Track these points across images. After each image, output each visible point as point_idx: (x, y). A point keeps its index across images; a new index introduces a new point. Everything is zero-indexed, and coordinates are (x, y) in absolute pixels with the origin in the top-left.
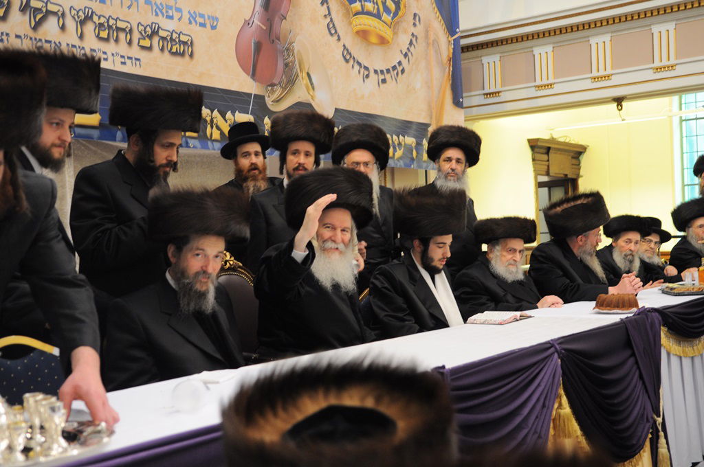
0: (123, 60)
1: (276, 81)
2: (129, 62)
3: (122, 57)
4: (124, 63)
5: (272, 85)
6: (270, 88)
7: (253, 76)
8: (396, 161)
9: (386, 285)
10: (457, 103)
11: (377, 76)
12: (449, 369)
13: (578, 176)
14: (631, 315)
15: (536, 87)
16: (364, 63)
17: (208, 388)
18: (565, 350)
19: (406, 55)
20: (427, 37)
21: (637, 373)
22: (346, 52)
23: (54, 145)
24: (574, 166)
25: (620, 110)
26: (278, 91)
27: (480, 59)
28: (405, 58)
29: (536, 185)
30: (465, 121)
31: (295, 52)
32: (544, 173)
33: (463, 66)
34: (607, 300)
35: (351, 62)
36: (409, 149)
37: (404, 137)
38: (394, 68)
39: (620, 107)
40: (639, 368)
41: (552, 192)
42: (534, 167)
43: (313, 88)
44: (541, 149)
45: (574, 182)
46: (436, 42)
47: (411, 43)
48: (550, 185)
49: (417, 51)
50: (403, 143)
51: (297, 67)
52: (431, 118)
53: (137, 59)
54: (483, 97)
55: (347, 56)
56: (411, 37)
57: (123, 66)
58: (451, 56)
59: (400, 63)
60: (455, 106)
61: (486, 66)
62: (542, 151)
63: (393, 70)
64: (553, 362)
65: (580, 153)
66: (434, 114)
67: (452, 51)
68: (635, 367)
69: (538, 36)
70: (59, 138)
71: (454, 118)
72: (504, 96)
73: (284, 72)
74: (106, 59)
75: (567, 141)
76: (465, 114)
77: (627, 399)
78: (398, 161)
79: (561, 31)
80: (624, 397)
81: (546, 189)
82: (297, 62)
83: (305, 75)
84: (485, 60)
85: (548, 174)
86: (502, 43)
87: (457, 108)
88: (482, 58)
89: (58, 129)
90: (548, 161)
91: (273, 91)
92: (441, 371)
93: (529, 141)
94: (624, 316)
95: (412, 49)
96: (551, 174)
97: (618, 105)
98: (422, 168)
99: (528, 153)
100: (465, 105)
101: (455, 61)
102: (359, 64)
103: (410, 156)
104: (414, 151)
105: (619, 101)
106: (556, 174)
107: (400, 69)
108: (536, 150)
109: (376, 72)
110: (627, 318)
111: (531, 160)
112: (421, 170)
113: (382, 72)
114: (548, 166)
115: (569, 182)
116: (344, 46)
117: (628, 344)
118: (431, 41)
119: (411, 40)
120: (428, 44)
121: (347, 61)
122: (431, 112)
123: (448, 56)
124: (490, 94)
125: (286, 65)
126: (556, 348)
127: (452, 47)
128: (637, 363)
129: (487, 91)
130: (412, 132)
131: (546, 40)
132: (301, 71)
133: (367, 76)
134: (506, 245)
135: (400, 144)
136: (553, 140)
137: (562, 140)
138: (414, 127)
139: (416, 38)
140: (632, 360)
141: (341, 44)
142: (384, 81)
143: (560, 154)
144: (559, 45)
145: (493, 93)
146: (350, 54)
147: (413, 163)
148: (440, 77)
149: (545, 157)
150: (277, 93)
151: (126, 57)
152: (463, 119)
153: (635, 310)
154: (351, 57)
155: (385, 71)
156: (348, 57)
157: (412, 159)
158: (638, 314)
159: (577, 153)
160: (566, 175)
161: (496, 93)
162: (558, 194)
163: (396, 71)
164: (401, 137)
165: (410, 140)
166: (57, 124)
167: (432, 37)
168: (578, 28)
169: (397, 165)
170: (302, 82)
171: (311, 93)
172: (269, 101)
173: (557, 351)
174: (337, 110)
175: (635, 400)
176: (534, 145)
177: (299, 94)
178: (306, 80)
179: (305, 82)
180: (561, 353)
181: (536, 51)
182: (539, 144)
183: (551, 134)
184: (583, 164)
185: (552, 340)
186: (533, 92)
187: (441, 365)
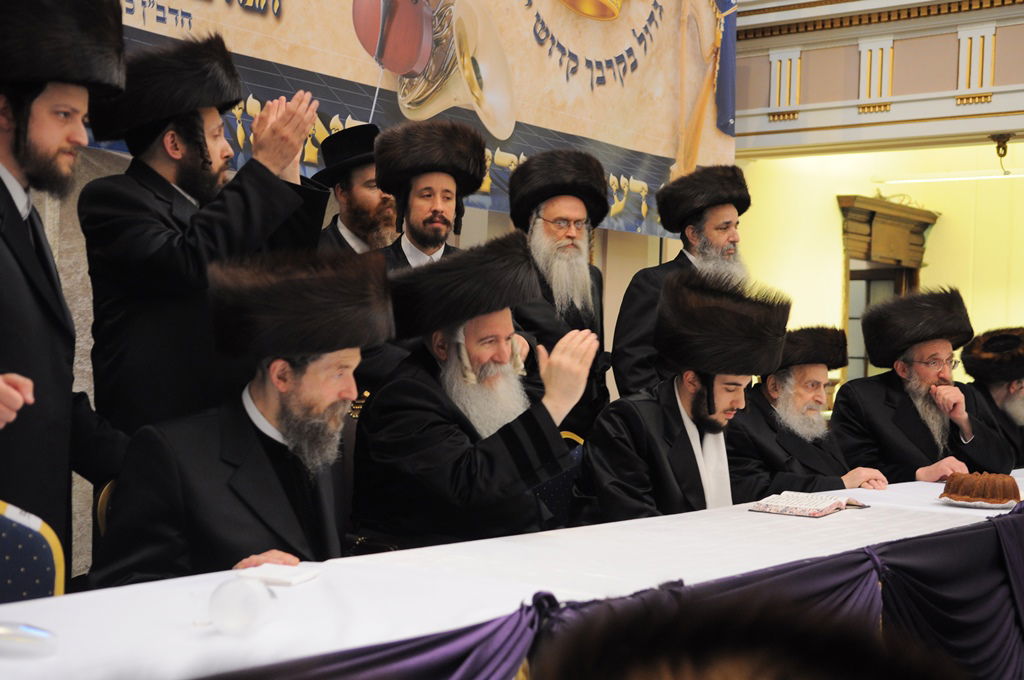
0: (161, 14)
1: (418, 69)
2: (170, 18)
3: (160, 8)
4: (161, 20)
5: (412, 75)
6: (407, 80)
7: (381, 57)
8: (612, 220)
9: (625, 436)
10: (725, 126)
11: (589, 71)
12: (689, 587)
13: (920, 264)
14: (1007, 512)
15: (859, 107)
16: (570, 47)
17: (272, 594)
18: (890, 565)
19: (641, 39)
20: (679, 9)
21: (1012, 614)
22: (539, 27)
23: (61, 151)
24: (913, 247)
25: (1001, 156)
26: (421, 85)
27: (765, 53)
28: (640, 43)
29: (846, 276)
30: (737, 157)
31: (454, 20)
32: (862, 255)
33: (739, 64)
34: (965, 483)
35: (548, 44)
36: (636, 200)
37: (628, 179)
38: (620, 59)
39: (1001, 151)
40: (1014, 604)
41: (872, 291)
42: (844, 244)
43: (481, 85)
44: (858, 214)
45: (910, 274)
46: (694, 19)
47: (651, 19)
48: (870, 277)
49: (661, 32)
50: (626, 190)
51: (456, 46)
52: (677, 149)
53: (186, 15)
54: (766, 118)
55: (542, 34)
56: (652, 8)
57: (161, 24)
58: (719, 45)
59: (630, 52)
60: (719, 132)
61: (775, 66)
62: (859, 217)
63: (619, 63)
64: (870, 585)
65: (925, 226)
66: (682, 144)
67: (721, 36)
68: (1008, 604)
69: (870, 19)
70: (68, 140)
71: (716, 152)
72: (803, 121)
73: (432, 54)
74: (130, 11)
75: (904, 203)
76: (737, 146)
77: (993, 657)
78: (616, 219)
79: (909, 14)
80: (986, 654)
81: (861, 285)
82: (455, 38)
83: (468, 61)
84: (775, 56)
85: (868, 257)
86: (806, 27)
87: (724, 136)
88: (771, 52)
89: (66, 123)
90: (870, 235)
91: (411, 86)
92: (676, 589)
93: (840, 199)
94: (994, 514)
95: (652, 29)
96: (874, 258)
97: (998, 148)
98: (656, 234)
99: (836, 219)
100: (736, 132)
101: (725, 56)
102: (561, 49)
103: (636, 212)
104: (644, 203)
105: (1001, 140)
106: (881, 257)
107: (629, 61)
108: (851, 215)
109: (589, 64)
110: (1000, 516)
111: (840, 231)
112: (654, 237)
113: (599, 64)
114: (870, 244)
115: (904, 274)
116: (538, 15)
117: (999, 562)
118: (685, 18)
119: (652, 13)
120: (680, 22)
121: (541, 42)
122: (678, 139)
123: (714, 45)
124: (779, 114)
125: (437, 42)
126: (875, 563)
127: (722, 29)
128: (1012, 596)
129: (774, 108)
130: (642, 170)
131: (883, 27)
132: (462, 54)
133: (574, 71)
134: (805, 375)
135: (620, 190)
136: (880, 201)
137: (896, 201)
138: (647, 162)
139: (661, 10)
140: (1003, 592)
141: (532, 12)
142: (601, 81)
143: (891, 224)
144: (903, 37)
145: (783, 114)
146: (547, 31)
147: (640, 224)
148: (697, 79)
149: (865, 229)
150: (419, 88)
151: (167, 10)
152: (734, 154)
153: (1013, 503)
154: (547, 36)
155: (604, 64)
156: (543, 36)
157: (640, 218)
158: (1019, 511)
159: (920, 224)
160: (899, 261)
161: (789, 113)
162: (884, 294)
163: (622, 66)
164: (623, 180)
165: (638, 186)
166: (66, 114)
167: (687, 11)
168: (939, 10)
169: (613, 226)
170: (463, 73)
171: (476, 94)
172: (403, 103)
173: (876, 567)
174: (518, 125)
175: (1006, 660)
176: (849, 207)
177: (456, 95)
178: (469, 71)
179: (467, 73)
180: (884, 571)
181: (865, 45)
182: (857, 205)
183: (878, 190)
184: (928, 245)
185: (868, 547)
186: (853, 116)
187: (675, 579)
